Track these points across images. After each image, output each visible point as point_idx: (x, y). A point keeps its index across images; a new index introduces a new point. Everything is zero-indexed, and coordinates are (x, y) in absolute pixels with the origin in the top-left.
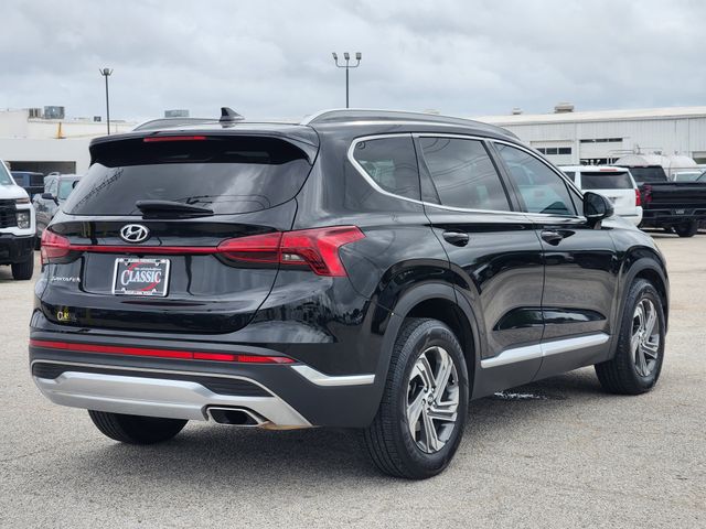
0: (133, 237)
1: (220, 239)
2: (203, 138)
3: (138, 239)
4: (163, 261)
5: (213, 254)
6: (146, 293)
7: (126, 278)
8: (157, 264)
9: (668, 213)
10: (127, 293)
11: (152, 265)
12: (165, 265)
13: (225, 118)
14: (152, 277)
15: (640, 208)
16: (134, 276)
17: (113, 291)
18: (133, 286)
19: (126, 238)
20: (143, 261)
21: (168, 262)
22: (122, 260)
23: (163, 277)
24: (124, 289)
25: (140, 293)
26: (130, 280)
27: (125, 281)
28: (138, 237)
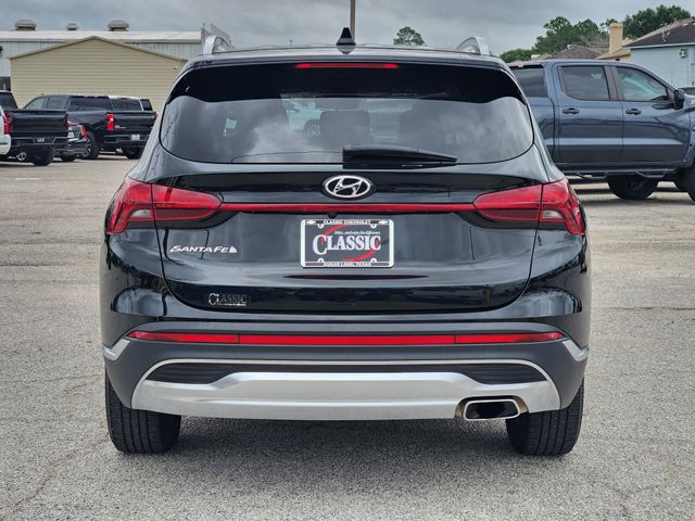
0: (346, 192)
1: (477, 194)
2: (395, 67)
3: (354, 195)
4: (383, 222)
5: (458, 212)
6: (359, 264)
7: (322, 245)
8: (373, 227)
9: (31, 141)
10: (330, 264)
11: (367, 228)
12: (387, 227)
13: (346, 40)
14: (369, 243)
15: (8, 136)
16: (335, 242)
17: (303, 262)
18: (331, 256)
19: (334, 193)
20: (350, 222)
21: (391, 223)
22: (311, 222)
23: (385, 242)
24: (321, 260)
25: (350, 264)
26: (330, 247)
27: (321, 249)
28: (355, 191)
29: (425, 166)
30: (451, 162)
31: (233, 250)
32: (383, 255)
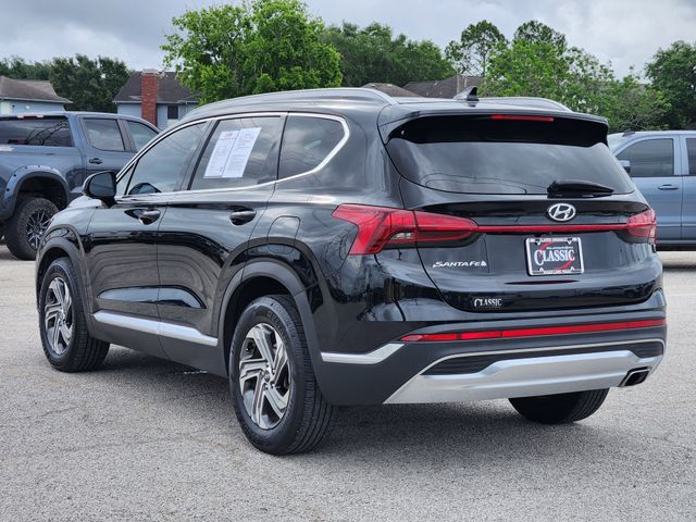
0: (562, 216)
4: (574, 239)
5: (615, 231)
6: (565, 272)
7: (540, 258)
8: (570, 243)
10: (546, 272)
11: (566, 244)
12: (577, 243)
13: (472, 97)
14: (567, 255)
16: (547, 255)
17: (531, 272)
18: (548, 266)
19: (554, 217)
20: (556, 240)
21: (579, 240)
22: (533, 240)
23: (576, 254)
24: (541, 269)
25: (559, 272)
26: (545, 260)
27: (540, 261)
28: (566, 216)
29: (595, 196)
30: (609, 192)
31: (484, 264)
32: (577, 264)
